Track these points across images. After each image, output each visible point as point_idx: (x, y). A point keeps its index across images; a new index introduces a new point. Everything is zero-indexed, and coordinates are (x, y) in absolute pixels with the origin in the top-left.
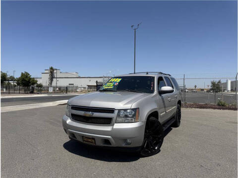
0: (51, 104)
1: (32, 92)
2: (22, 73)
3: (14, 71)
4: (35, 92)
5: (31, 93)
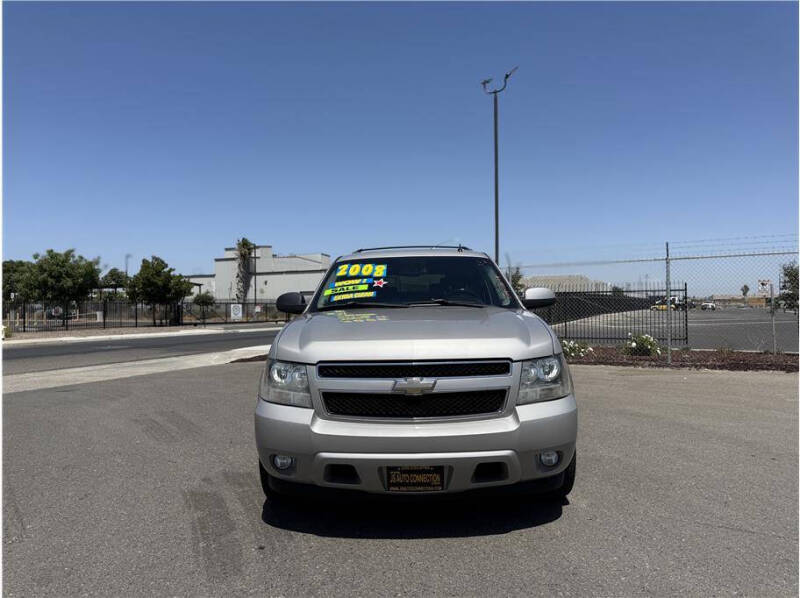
0: (215, 359)
1: (177, 322)
2: (144, 261)
3: (128, 256)
4: (186, 320)
5: (171, 325)
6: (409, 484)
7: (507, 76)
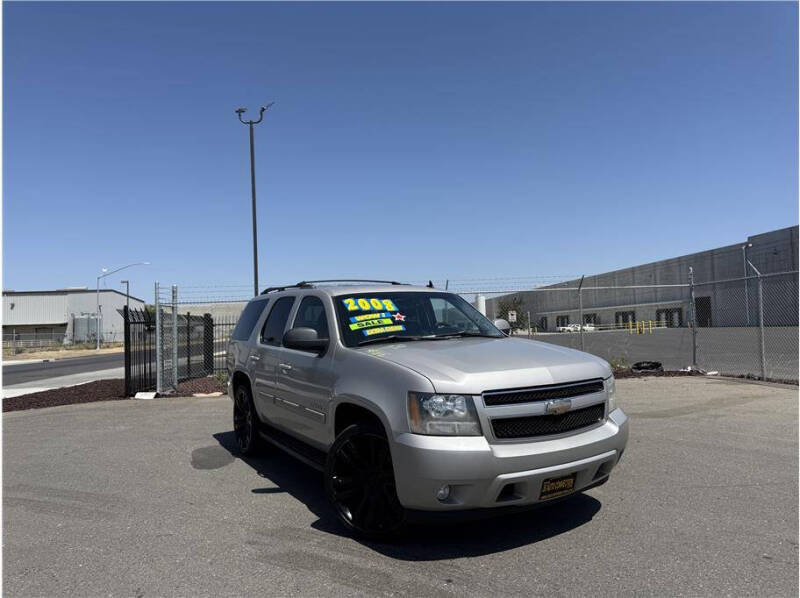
6: (554, 491)
7: (263, 110)
